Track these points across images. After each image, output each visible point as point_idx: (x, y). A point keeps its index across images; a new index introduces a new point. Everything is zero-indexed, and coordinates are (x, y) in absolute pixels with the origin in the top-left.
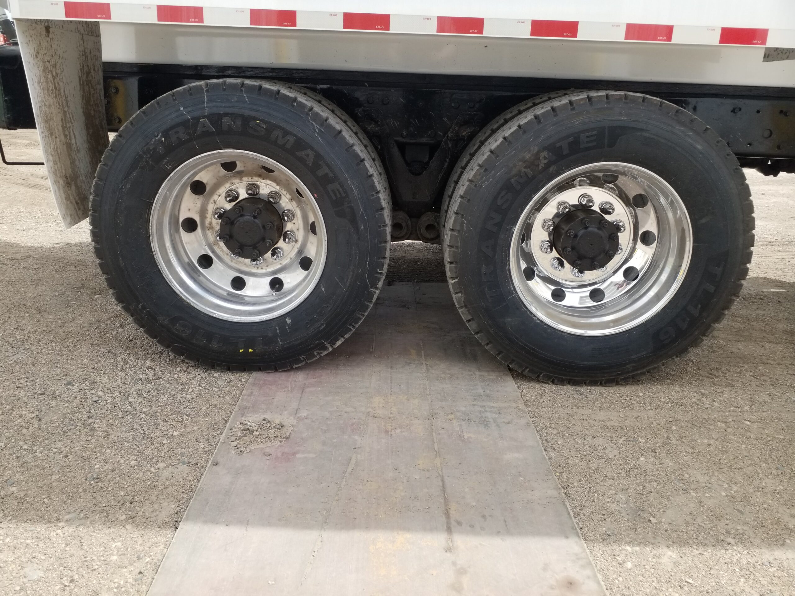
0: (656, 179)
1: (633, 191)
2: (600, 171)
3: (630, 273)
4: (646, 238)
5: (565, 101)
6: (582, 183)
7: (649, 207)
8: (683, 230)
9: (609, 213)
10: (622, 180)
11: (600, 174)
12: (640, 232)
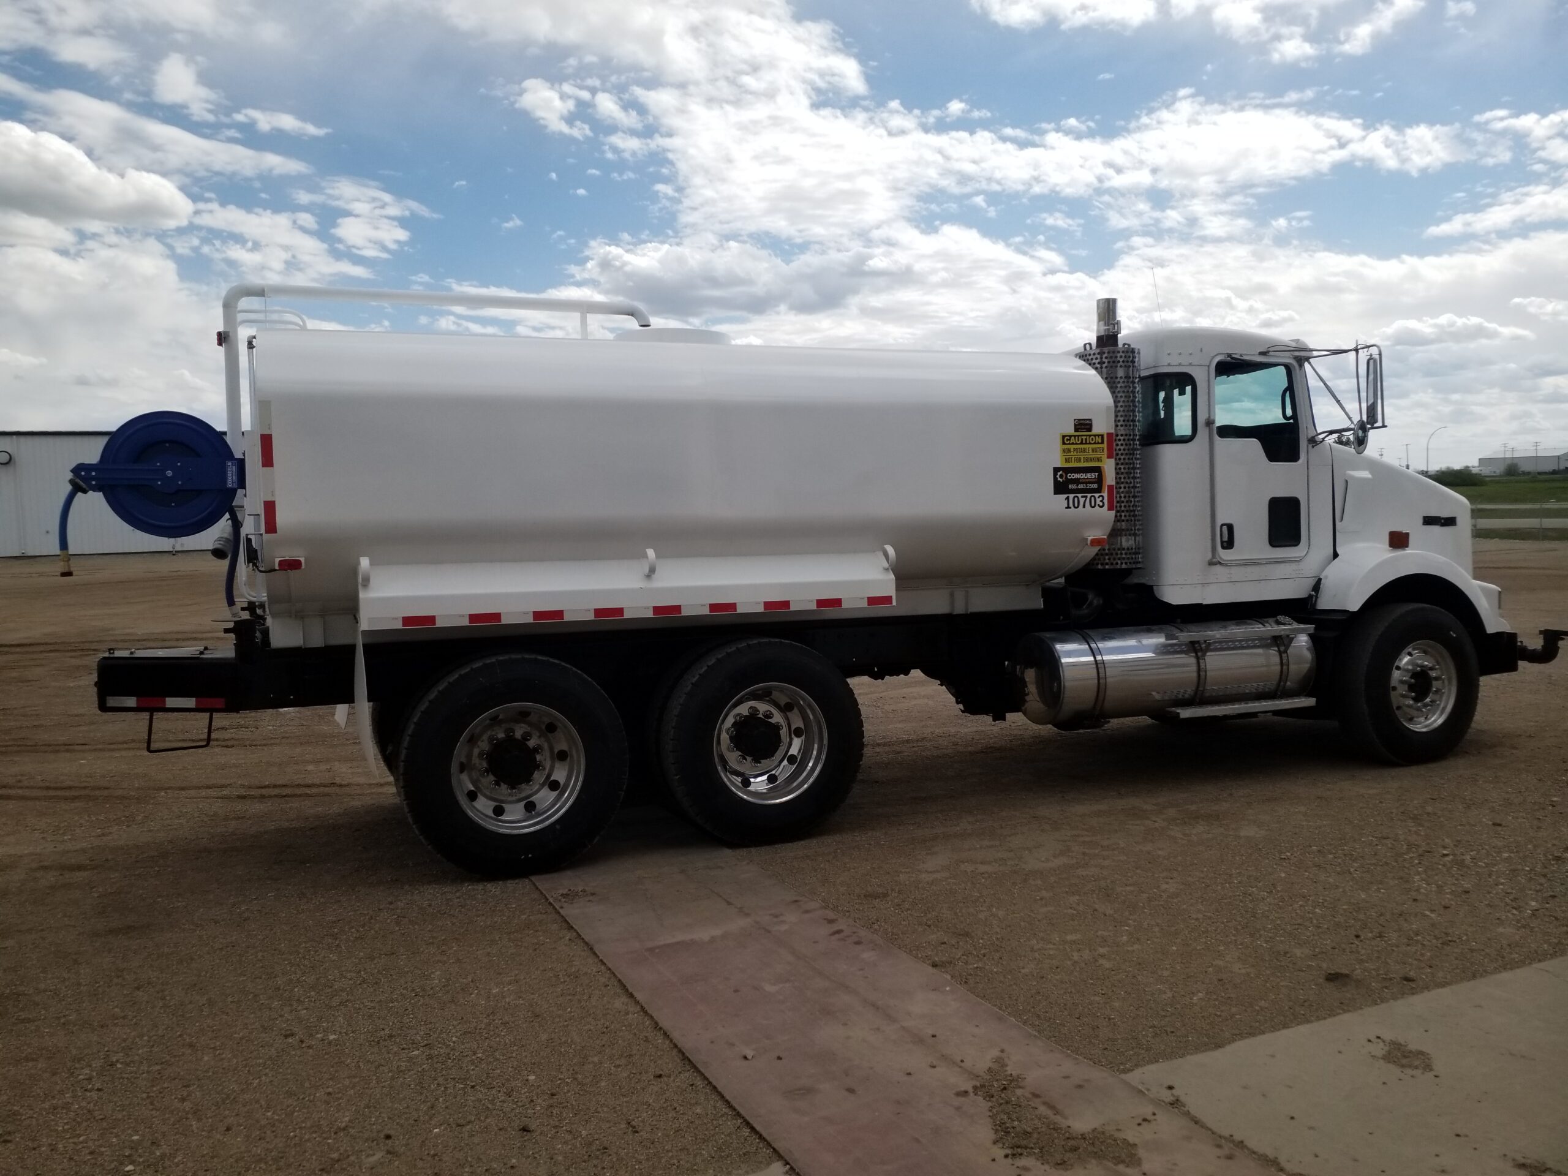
0: (797, 691)
1: (783, 700)
2: (759, 690)
3: (792, 760)
4: (798, 733)
5: (744, 644)
6: (748, 700)
7: (796, 710)
8: (819, 722)
9: (771, 718)
10: (776, 695)
11: (760, 692)
12: (793, 730)
